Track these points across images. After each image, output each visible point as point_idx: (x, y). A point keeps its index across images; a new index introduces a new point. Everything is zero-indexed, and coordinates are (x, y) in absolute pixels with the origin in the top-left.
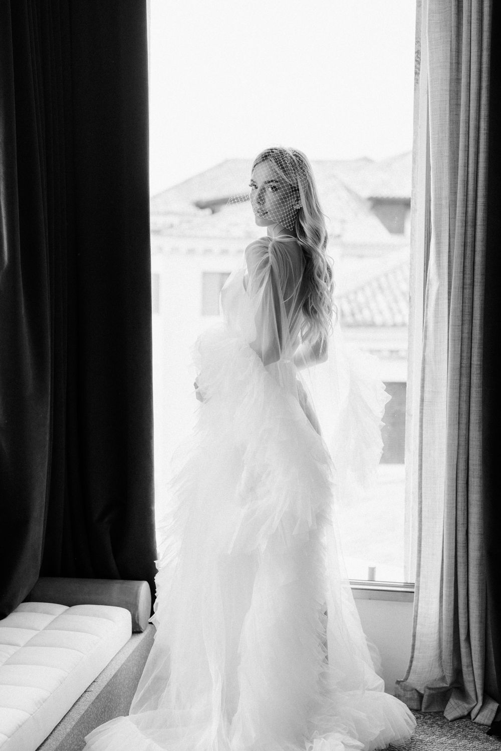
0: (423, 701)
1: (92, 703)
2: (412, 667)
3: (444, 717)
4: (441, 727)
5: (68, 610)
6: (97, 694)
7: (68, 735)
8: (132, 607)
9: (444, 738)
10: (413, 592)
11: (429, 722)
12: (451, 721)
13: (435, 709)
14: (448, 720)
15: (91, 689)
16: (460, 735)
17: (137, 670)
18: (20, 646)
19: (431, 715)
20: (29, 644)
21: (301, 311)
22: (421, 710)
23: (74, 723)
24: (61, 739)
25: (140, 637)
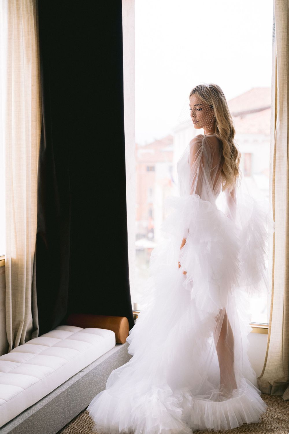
0: (272, 389)
1: (82, 378)
2: (265, 370)
3: (283, 399)
4: (279, 404)
5: (82, 330)
6: (86, 373)
7: (64, 392)
8: (116, 330)
9: (278, 409)
10: (268, 329)
11: (273, 400)
12: (285, 401)
13: (279, 394)
14: (284, 400)
15: (84, 370)
16: (287, 408)
17: (117, 363)
18: (49, 346)
19: (276, 397)
20: (54, 346)
21: (220, 174)
22: (271, 394)
23: (68, 387)
24: (58, 394)
25: (120, 347)
